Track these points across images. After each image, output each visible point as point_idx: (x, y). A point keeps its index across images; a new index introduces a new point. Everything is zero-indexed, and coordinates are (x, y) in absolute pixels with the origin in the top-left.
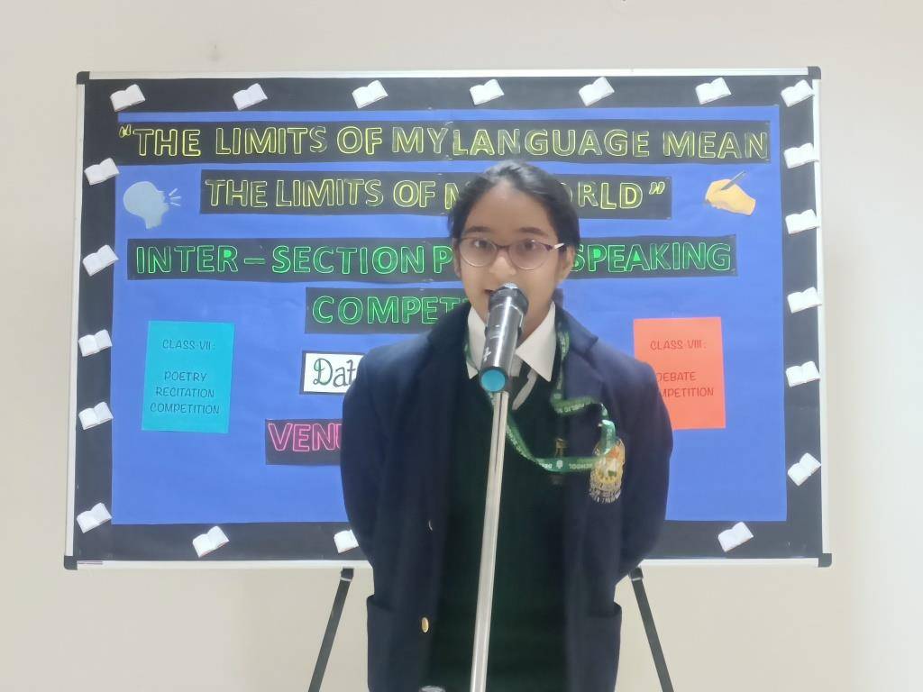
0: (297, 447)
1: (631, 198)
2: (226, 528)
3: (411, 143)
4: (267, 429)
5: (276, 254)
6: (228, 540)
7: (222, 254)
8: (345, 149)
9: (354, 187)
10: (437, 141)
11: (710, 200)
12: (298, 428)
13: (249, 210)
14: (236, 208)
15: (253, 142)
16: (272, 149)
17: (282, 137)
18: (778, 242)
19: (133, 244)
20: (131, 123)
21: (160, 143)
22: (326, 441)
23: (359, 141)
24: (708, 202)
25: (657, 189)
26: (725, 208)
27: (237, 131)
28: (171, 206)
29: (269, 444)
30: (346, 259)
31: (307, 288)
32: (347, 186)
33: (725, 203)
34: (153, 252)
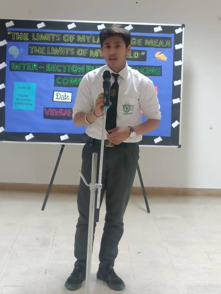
0: (51, 114)
1: (136, 56)
2: (33, 134)
3: (82, 39)
4: (44, 110)
5: (47, 66)
6: (34, 137)
7: (33, 65)
8: (65, 40)
9: (67, 50)
10: (89, 39)
11: (156, 57)
12: (52, 110)
13: (41, 55)
14: (37, 54)
15: (42, 37)
16: (47, 39)
17: (49, 36)
18: (172, 68)
19: (11, 62)
20: (11, 31)
21: (18, 36)
22: (59, 114)
23: (69, 38)
24: (155, 57)
25: (143, 54)
26: (159, 59)
27: (38, 34)
28: (20, 53)
29: (44, 114)
30: (65, 68)
31: (55, 75)
32: (65, 50)
33: (160, 58)
34: (16, 64)
